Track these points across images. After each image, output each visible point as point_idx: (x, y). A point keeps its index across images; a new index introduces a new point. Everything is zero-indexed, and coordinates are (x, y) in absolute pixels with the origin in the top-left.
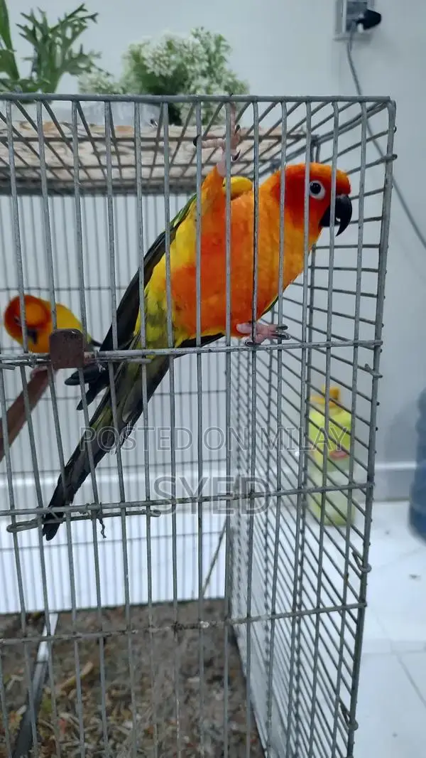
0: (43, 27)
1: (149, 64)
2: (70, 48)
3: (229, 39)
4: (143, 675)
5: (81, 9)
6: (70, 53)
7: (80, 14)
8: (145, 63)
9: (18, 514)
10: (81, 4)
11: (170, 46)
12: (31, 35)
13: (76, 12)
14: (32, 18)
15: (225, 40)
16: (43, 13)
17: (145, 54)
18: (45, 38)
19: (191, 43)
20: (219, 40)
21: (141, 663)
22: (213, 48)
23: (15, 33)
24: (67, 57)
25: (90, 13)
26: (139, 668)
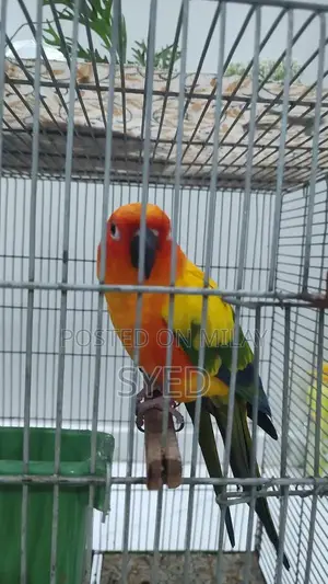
14: (143, 46)
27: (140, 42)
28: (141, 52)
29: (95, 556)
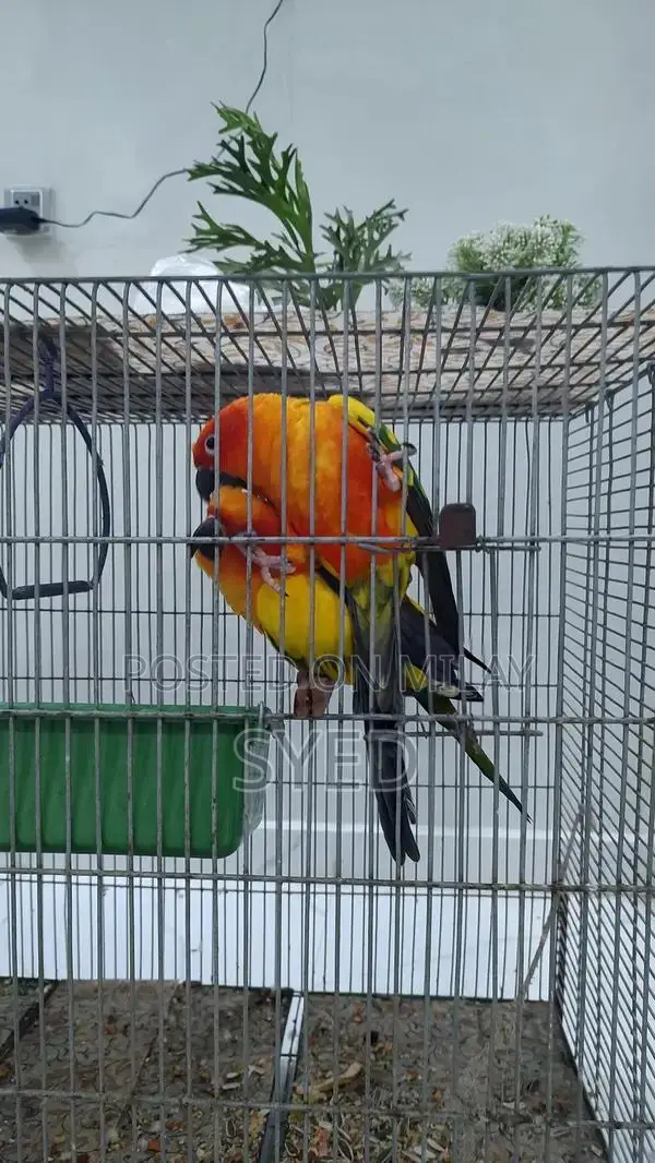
0: (349, 228)
1: (487, 259)
2: (375, 252)
3: (578, 229)
5: (390, 205)
6: (377, 256)
7: (390, 211)
8: (480, 258)
10: (390, 199)
12: (334, 237)
13: (384, 209)
14: (337, 218)
15: (574, 230)
16: (349, 212)
17: (480, 248)
18: (350, 241)
19: (539, 233)
20: (567, 230)
21: (430, 1073)
22: (561, 239)
23: (318, 235)
24: (372, 262)
25: (399, 210)
27: (333, 214)
28: (335, 229)
29: (295, 1000)
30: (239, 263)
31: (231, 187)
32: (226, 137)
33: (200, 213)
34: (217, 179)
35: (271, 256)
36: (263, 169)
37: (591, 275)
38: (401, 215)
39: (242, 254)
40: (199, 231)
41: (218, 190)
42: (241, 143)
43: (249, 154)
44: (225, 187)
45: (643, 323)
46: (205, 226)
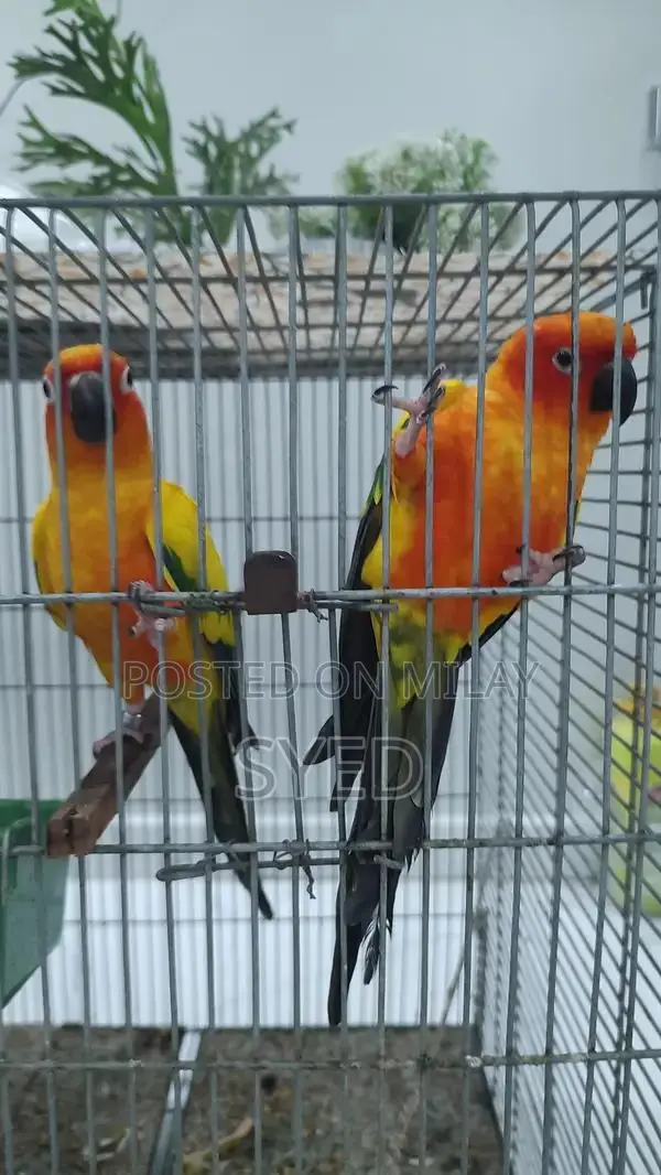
0: (220, 141)
1: (377, 181)
2: (254, 171)
3: (495, 145)
4: (336, 1147)
5: (274, 114)
6: (256, 176)
7: (272, 123)
8: (370, 181)
9: (176, 851)
10: (274, 108)
11: (406, 155)
12: (202, 152)
13: (266, 118)
14: (203, 129)
15: (487, 147)
16: (219, 122)
17: (370, 167)
18: (221, 155)
19: (439, 149)
20: (479, 147)
21: (331, 1125)
22: (470, 159)
23: (180, 150)
24: (249, 182)
25: (286, 119)
26: (328, 1134)
27: (199, 123)
28: (202, 142)
30: (77, 183)
31: (69, 86)
32: (52, 20)
33: (26, 118)
34: (53, 79)
35: (116, 174)
36: (104, 63)
37: (512, 205)
38: (289, 127)
39: (82, 172)
40: (28, 143)
41: (56, 91)
42: (72, 28)
43: (85, 45)
44: (62, 87)
45: (584, 270)
46: (34, 135)
